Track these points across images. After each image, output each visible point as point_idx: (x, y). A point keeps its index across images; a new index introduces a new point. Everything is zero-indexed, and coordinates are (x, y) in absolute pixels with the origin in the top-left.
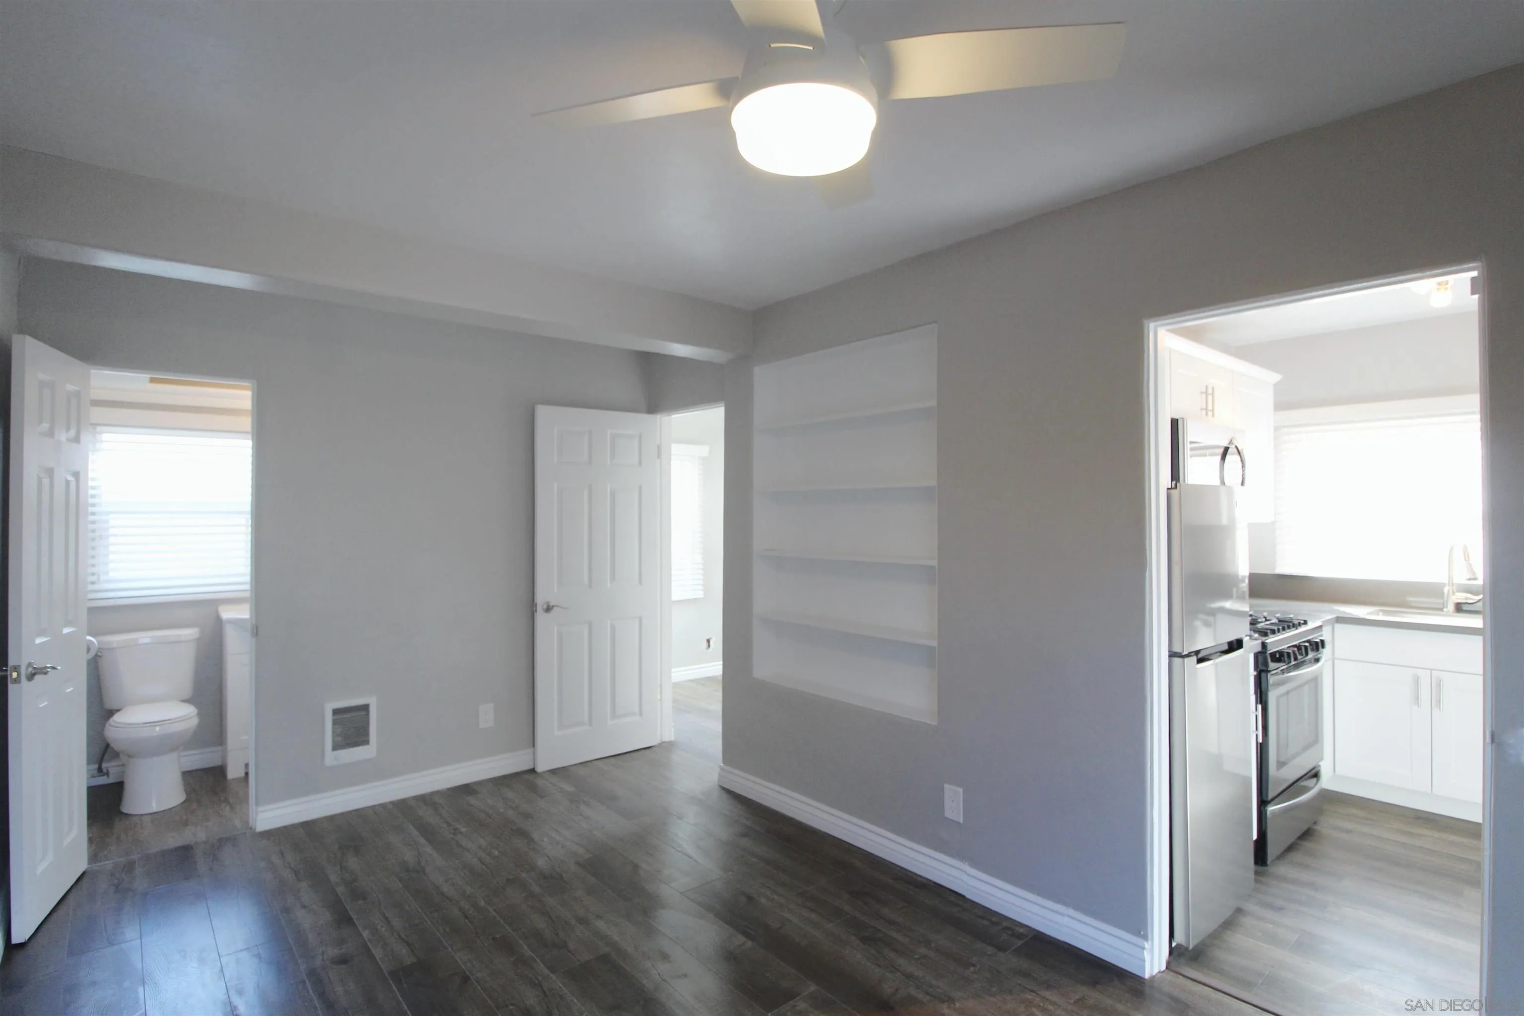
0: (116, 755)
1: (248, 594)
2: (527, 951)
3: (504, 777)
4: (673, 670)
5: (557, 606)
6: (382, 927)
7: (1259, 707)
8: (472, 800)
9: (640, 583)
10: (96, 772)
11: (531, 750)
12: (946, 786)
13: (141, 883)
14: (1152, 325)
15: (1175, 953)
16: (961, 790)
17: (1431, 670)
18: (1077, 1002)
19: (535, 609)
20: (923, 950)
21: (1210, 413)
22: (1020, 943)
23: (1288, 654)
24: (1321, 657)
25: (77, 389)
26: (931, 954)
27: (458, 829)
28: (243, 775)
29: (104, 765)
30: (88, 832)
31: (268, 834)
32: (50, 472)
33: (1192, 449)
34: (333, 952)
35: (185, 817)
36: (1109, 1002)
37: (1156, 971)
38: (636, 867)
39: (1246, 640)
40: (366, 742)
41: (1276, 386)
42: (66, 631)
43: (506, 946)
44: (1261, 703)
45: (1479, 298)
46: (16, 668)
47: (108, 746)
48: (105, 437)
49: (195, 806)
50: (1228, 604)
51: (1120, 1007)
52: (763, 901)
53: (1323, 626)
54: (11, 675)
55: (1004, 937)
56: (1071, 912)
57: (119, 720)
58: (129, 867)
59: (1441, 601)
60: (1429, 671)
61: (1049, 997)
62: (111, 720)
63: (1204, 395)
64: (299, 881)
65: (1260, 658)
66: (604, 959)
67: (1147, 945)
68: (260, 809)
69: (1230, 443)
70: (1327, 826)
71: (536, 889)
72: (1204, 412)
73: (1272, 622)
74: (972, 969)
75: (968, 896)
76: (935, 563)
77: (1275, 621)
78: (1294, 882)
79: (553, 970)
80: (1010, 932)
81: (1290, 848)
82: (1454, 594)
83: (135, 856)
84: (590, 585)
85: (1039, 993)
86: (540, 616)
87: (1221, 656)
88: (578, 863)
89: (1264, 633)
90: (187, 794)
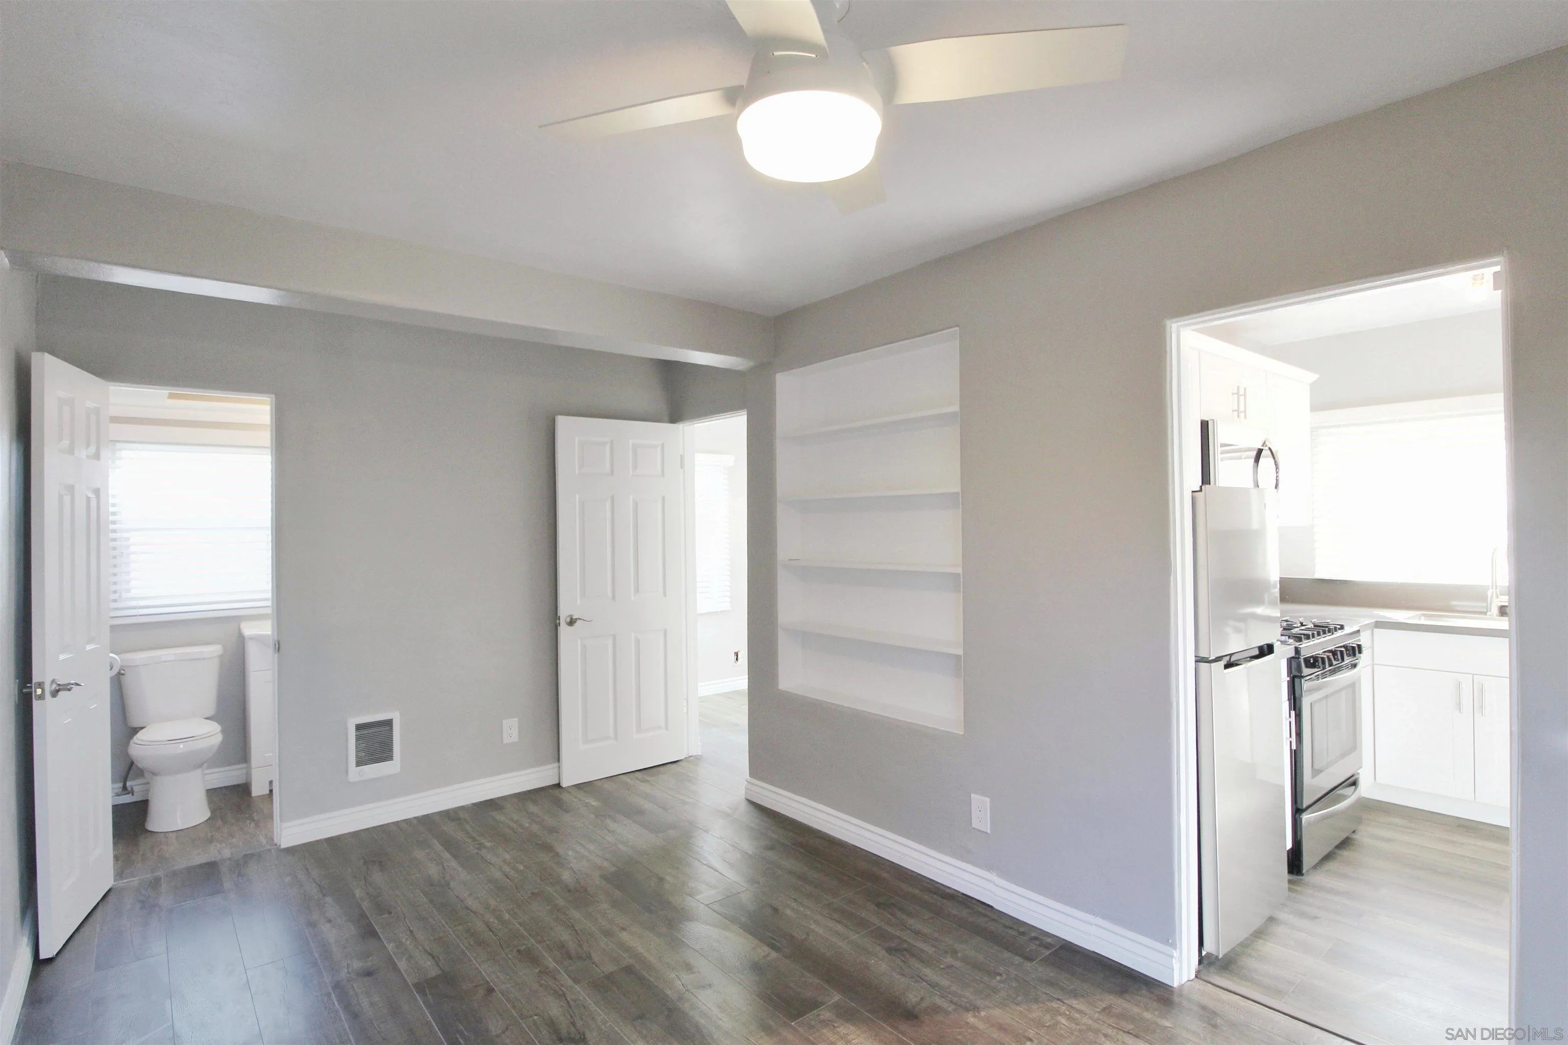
0: (141, 773)
1: (269, 611)
2: (551, 964)
3: (529, 792)
4: (699, 684)
5: (580, 619)
6: (407, 939)
7: (1293, 713)
8: (499, 816)
9: (665, 595)
10: (121, 790)
11: (556, 765)
12: (973, 795)
13: (166, 900)
14: (1174, 326)
15: (1205, 962)
16: (988, 800)
17: (1473, 675)
18: (1104, 1009)
19: (558, 622)
20: (949, 960)
21: (1242, 415)
22: (1048, 952)
23: (1323, 659)
24: (1359, 662)
25: (98, 406)
26: (957, 964)
27: (483, 843)
28: (268, 792)
29: (128, 784)
30: (114, 850)
31: (291, 851)
32: (71, 489)
33: (1222, 453)
34: (357, 965)
35: (210, 835)
36: (1136, 1010)
37: (1185, 979)
38: (661, 880)
39: (1277, 646)
40: (390, 758)
41: (1313, 386)
42: (89, 647)
43: (530, 957)
44: (1295, 709)
45: (1502, 293)
46: (41, 685)
47: (132, 763)
48: (124, 453)
49: (220, 822)
50: (1260, 610)
51: (1147, 1015)
52: (788, 912)
53: (1361, 630)
54: (36, 692)
55: (1033, 946)
56: (1099, 921)
57: (144, 738)
58: (155, 884)
59: (1485, 605)
60: (1472, 675)
61: (1077, 1007)
62: (135, 738)
63: (1236, 396)
64: (324, 895)
65: (1294, 665)
66: (629, 970)
67: (1175, 954)
68: (285, 825)
69: (1263, 446)
70: (1367, 835)
71: (561, 902)
72: (1236, 413)
73: (1307, 627)
74: (998, 978)
75: (996, 907)
76: (959, 570)
77: (1311, 626)
78: (1331, 891)
79: (576, 981)
80: (1037, 942)
81: (1328, 857)
82: (1497, 597)
83: (160, 873)
84: (614, 598)
85: (1066, 1001)
86: (564, 629)
87: (1250, 661)
88: (604, 877)
89: (1298, 639)
90: (212, 812)
